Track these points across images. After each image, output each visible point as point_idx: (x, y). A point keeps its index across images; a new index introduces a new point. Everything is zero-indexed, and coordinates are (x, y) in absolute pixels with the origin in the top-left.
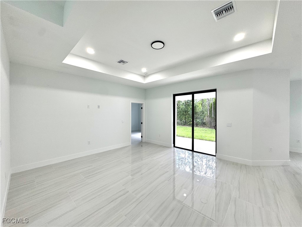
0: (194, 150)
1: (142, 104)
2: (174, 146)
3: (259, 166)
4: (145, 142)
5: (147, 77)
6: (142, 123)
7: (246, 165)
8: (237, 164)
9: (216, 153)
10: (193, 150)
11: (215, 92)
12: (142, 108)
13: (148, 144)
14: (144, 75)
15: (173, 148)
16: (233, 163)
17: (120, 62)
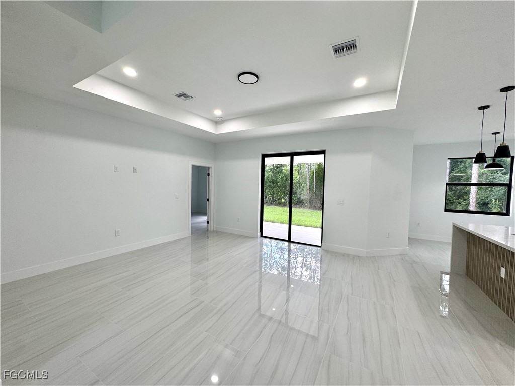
0: (292, 240)
1: (209, 168)
2: (262, 236)
3: (374, 257)
4: (213, 231)
5: (222, 123)
6: (208, 200)
7: (359, 256)
8: (348, 256)
9: (322, 242)
10: (289, 241)
11: (324, 155)
12: (209, 175)
13: (219, 233)
14: (216, 120)
15: (259, 239)
16: (344, 255)
17: (179, 96)
